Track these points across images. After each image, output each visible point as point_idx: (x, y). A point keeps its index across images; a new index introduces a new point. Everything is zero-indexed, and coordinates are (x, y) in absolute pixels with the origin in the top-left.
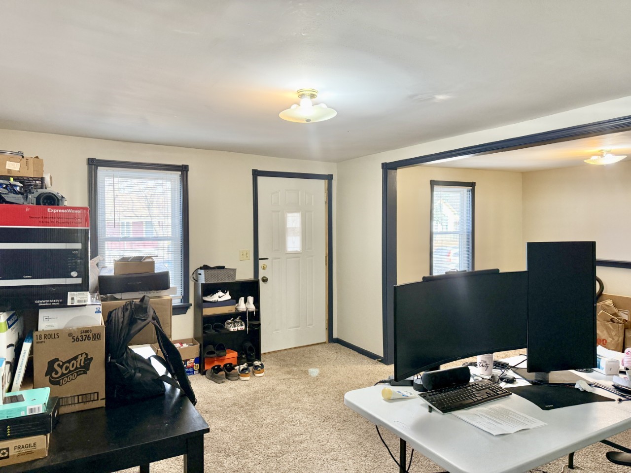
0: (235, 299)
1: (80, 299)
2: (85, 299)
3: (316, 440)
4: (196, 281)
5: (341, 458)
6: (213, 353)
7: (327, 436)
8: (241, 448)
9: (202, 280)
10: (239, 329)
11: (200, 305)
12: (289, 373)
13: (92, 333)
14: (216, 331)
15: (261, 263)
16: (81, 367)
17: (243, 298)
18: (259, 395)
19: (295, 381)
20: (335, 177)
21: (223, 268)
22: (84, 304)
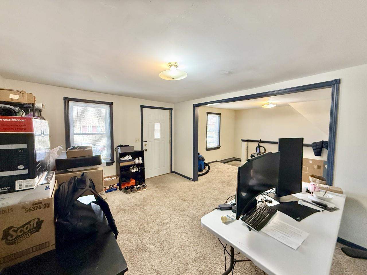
0: (134, 158)
1: (27, 185)
2: (32, 184)
3: (173, 222)
4: (117, 151)
5: (185, 231)
6: (125, 181)
7: (178, 219)
8: (140, 230)
9: (119, 151)
10: (136, 171)
11: (119, 161)
12: (157, 187)
13: (42, 204)
14: (126, 172)
15: (144, 143)
16: (34, 228)
17: (137, 158)
18: (146, 199)
19: (160, 191)
20: (173, 110)
21: (128, 146)
22: (31, 187)
